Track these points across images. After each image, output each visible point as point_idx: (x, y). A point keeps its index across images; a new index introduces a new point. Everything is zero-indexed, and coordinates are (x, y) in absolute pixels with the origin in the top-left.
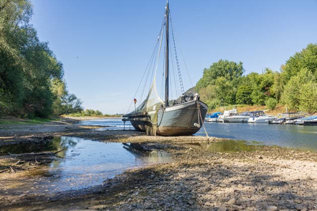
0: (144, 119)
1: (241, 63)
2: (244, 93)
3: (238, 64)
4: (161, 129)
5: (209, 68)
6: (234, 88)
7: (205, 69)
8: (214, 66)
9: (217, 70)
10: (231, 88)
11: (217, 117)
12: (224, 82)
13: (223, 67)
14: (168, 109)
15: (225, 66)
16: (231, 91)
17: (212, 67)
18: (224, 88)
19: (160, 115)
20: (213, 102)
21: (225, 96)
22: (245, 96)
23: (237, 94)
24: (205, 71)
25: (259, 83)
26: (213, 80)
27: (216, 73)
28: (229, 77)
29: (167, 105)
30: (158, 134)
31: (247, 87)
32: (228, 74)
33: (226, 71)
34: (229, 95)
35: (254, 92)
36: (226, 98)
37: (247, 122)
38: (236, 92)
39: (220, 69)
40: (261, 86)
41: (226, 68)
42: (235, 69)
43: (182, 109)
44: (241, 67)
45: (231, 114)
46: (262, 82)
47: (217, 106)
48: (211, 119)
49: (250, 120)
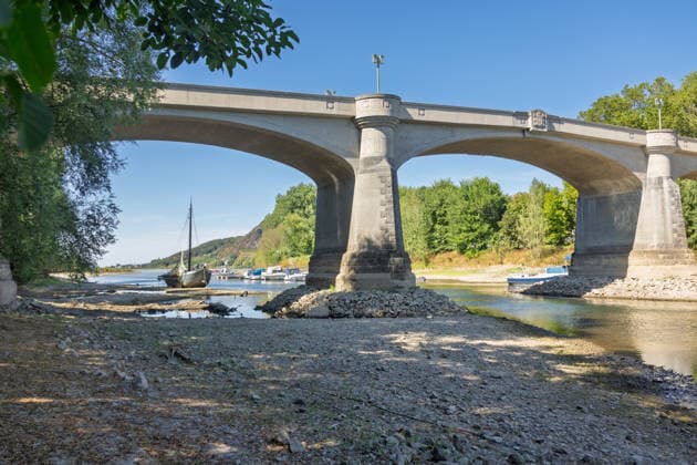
0: (175, 278)
4: (185, 284)
5: (285, 195)
7: (279, 195)
9: (294, 200)
10: (306, 231)
12: (298, 222)
13: (303, 196)
14: (189, 273)
17: (288, 193)
18: (296, 230)
19: (184, 277)
21: (299, 242)
24: (280, 199)
29: (189, 270)
36: (299, 245)
37: (283, 280)
39: (300, 197)
43: (196, 273)
45: (275, 271)
47: (284, 257)
48: (254, 277)
49: (286, 278)
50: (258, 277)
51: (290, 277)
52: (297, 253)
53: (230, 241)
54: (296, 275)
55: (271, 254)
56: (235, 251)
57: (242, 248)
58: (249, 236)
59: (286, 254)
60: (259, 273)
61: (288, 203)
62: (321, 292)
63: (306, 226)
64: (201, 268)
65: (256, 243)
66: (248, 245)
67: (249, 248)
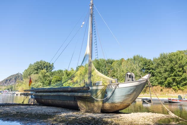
1: (53, 64)
2: (56, 80)
3: (51, 64)
4: (108, 105)
6: (51, 77)
7: (31, 64)
8: (37, 63)
13: (43, 65)
15: (44, 64)
16: (49, 78)
20: (38, 84)
21: (45, 81)
22: (57, 82)
23: (52, 80)
24: (30, 66)
25: (68, 75)
26: (36, 71)
27: (38, 67)
31: (58, 77)
33: (44, 67)
34: (47, 81)
36: (46, 82)
39: (41, 65)
41: (44, 65)
42: (50, 66)
44: (53, 66)
46: (70, 75)
58: (3, 81)
63: (49, 75)
65: (5, 84)
66: (2, 84)
67: (2, 85)
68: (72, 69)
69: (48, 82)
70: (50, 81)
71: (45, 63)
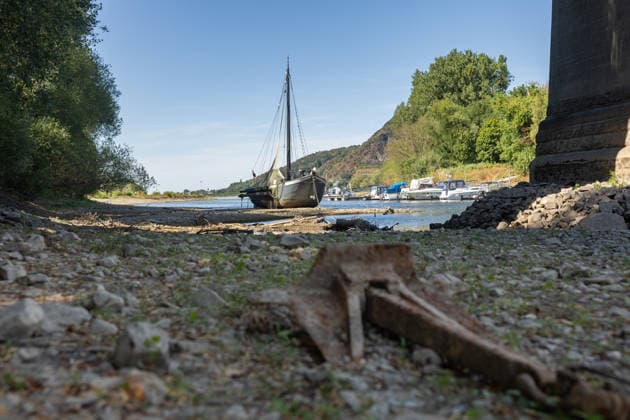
0: (265, 193)
1: (503, 59)
3: (496, 60)
4: (282, 202)
5: (428, 71)
6: (474, 126)
8: (439, 65)
9: (443, 78)
10: (465, 125)
11: (399, 190)
12: (451, 111)
13: (457, 71)
14: (288, 183)
15: (463, 67)
16: (465, 133)
17: (433, 67)
18: (449, 125)
19: (280, 190)
20: (423, 159)
21: (454, 144)
23: (479, 139)
25: (511, 117)
26: (435, 103)
27: (442, 84)
28: (473, 95)
29: (289, 179)
30: (279, 207)
32: (470, 87)
33: (465, 79)
34: (461, 142)
35: (504, 138)
36: (454, 148)
37: (438, 199)
38: (477, 136)
39: (452, 74)
40: (514, 124)
41: (464, 72)
42: (490, 76)
43: (300, 183)
44: (504, 69)
45: (423, 186)
46: (516, 117)
47: (431, 168)
48: (388, 196)
49: (443, 195)
50: (394, 196)
51: (450, 193)
52: (452, 161)
53: (341, 153)
54: (459, 191)
55: (409, 164)
56: (348, 168)
57: (358, 163)
58: (367, 145)
59: (434, 162)
60: (397, 190)
61: (435, 83)
62: (589, 186)
64: (307, 176)
65: (378, 155)
66: (367, 158)
67: (368, 163)
68: (533, 87)
69: (464, 146)
70: (472, 144)
71: (470, 61)
